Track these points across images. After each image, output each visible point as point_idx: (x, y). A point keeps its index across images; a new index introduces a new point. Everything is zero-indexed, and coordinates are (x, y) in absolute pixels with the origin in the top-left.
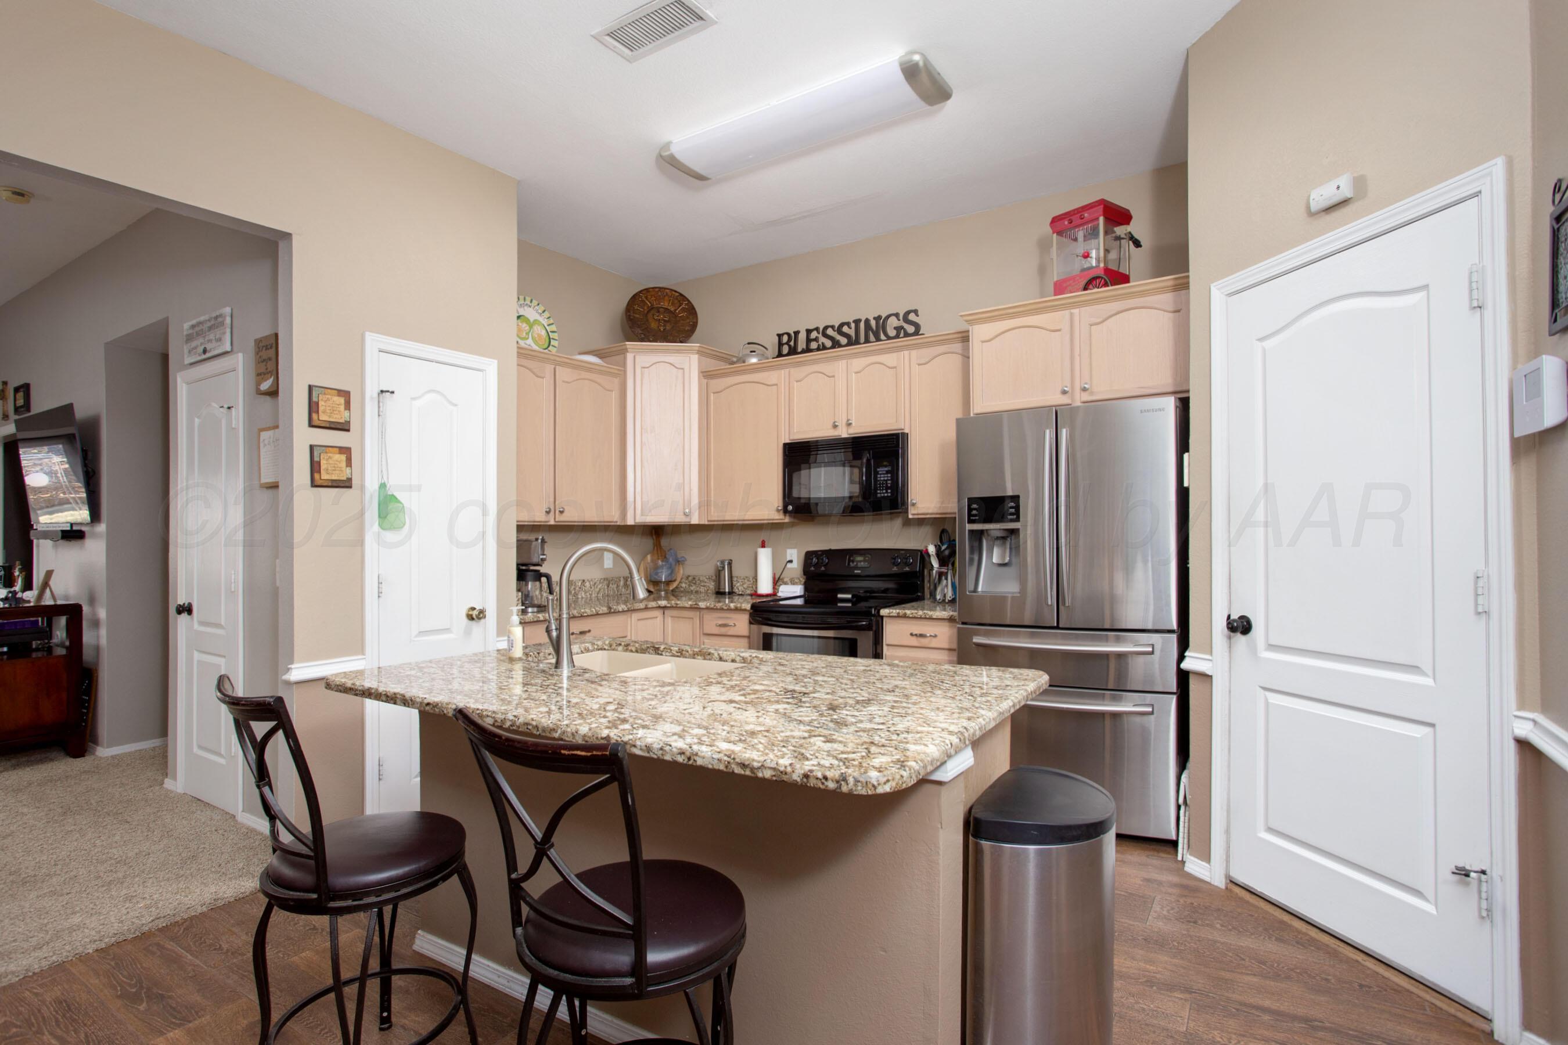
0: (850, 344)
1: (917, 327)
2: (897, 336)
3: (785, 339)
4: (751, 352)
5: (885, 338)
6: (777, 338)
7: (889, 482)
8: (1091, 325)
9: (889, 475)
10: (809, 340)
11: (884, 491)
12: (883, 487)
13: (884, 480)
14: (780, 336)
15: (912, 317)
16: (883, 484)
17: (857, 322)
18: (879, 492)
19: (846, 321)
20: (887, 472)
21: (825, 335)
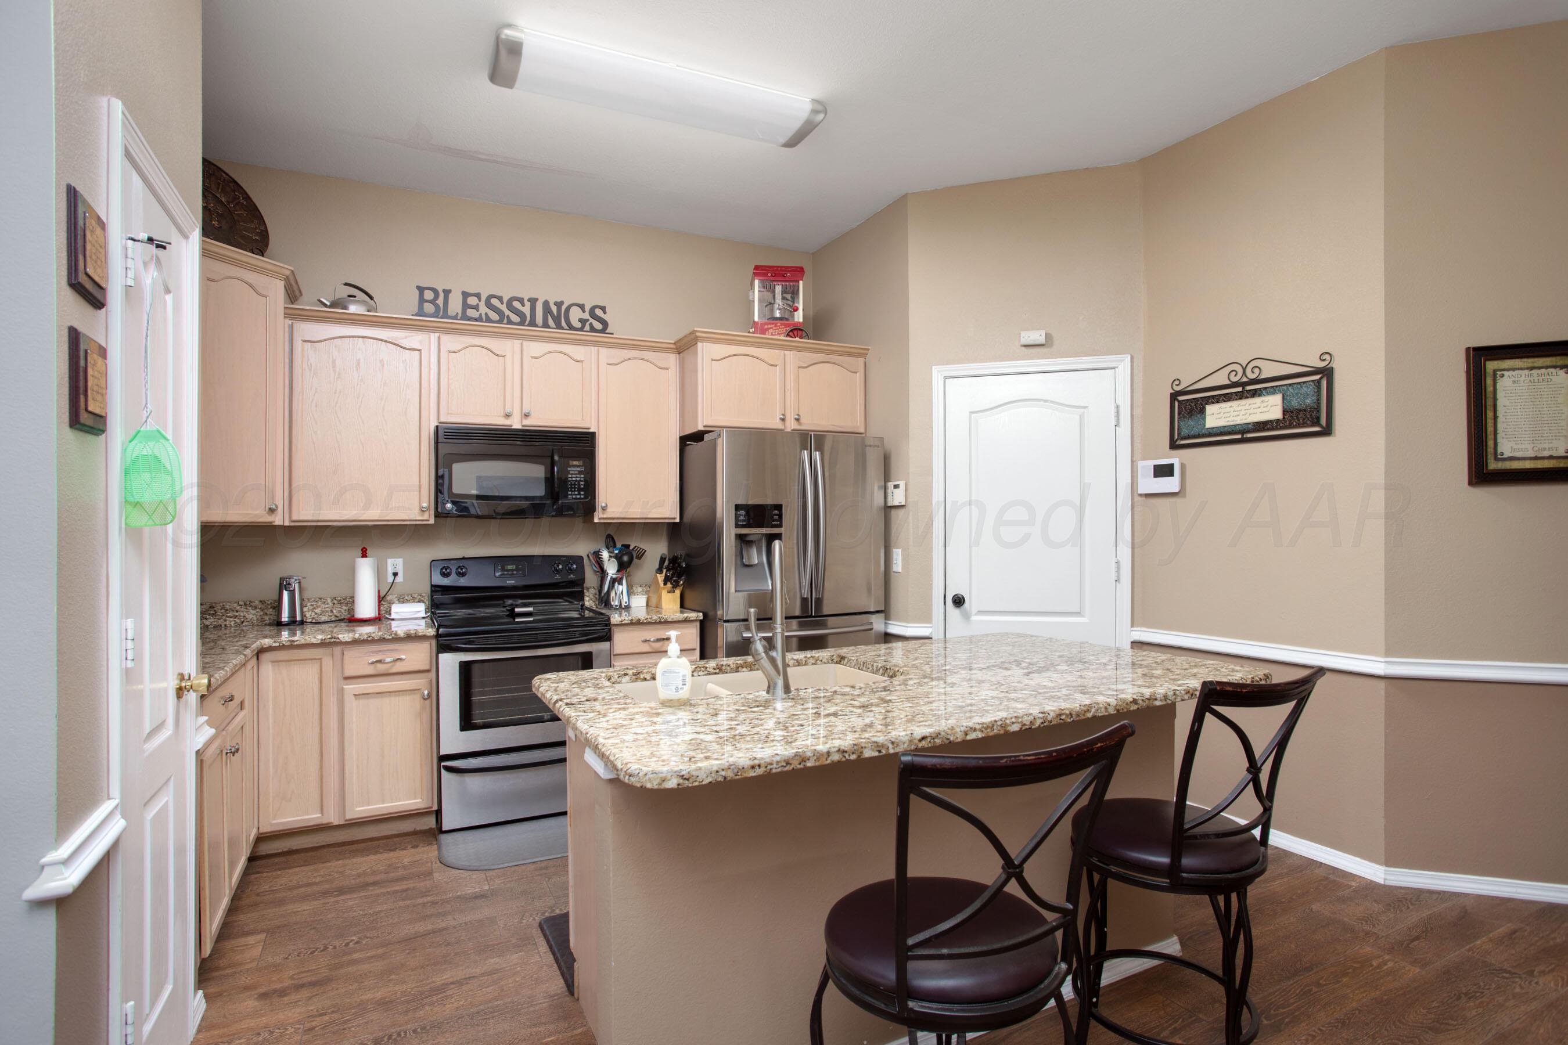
0: (522, 323)
1: (605, 324)
2: (581, 329)
3: (429, 295)
4: (349, 296)
5: (567, 327)
6: (417, 292)
7: (582, 483)
8: (799, 367)
9: (582, 476)
10: (466, 306)
11: (576, 493)
12: (575, 488)
13: (576, 481)
14: (421, 290)
15: (598, 312)
16: (575, 485)
17: (533, 301)
18: (570, 493)
19: (520, 296)
20: (580, 473)
21: (489, 305)
